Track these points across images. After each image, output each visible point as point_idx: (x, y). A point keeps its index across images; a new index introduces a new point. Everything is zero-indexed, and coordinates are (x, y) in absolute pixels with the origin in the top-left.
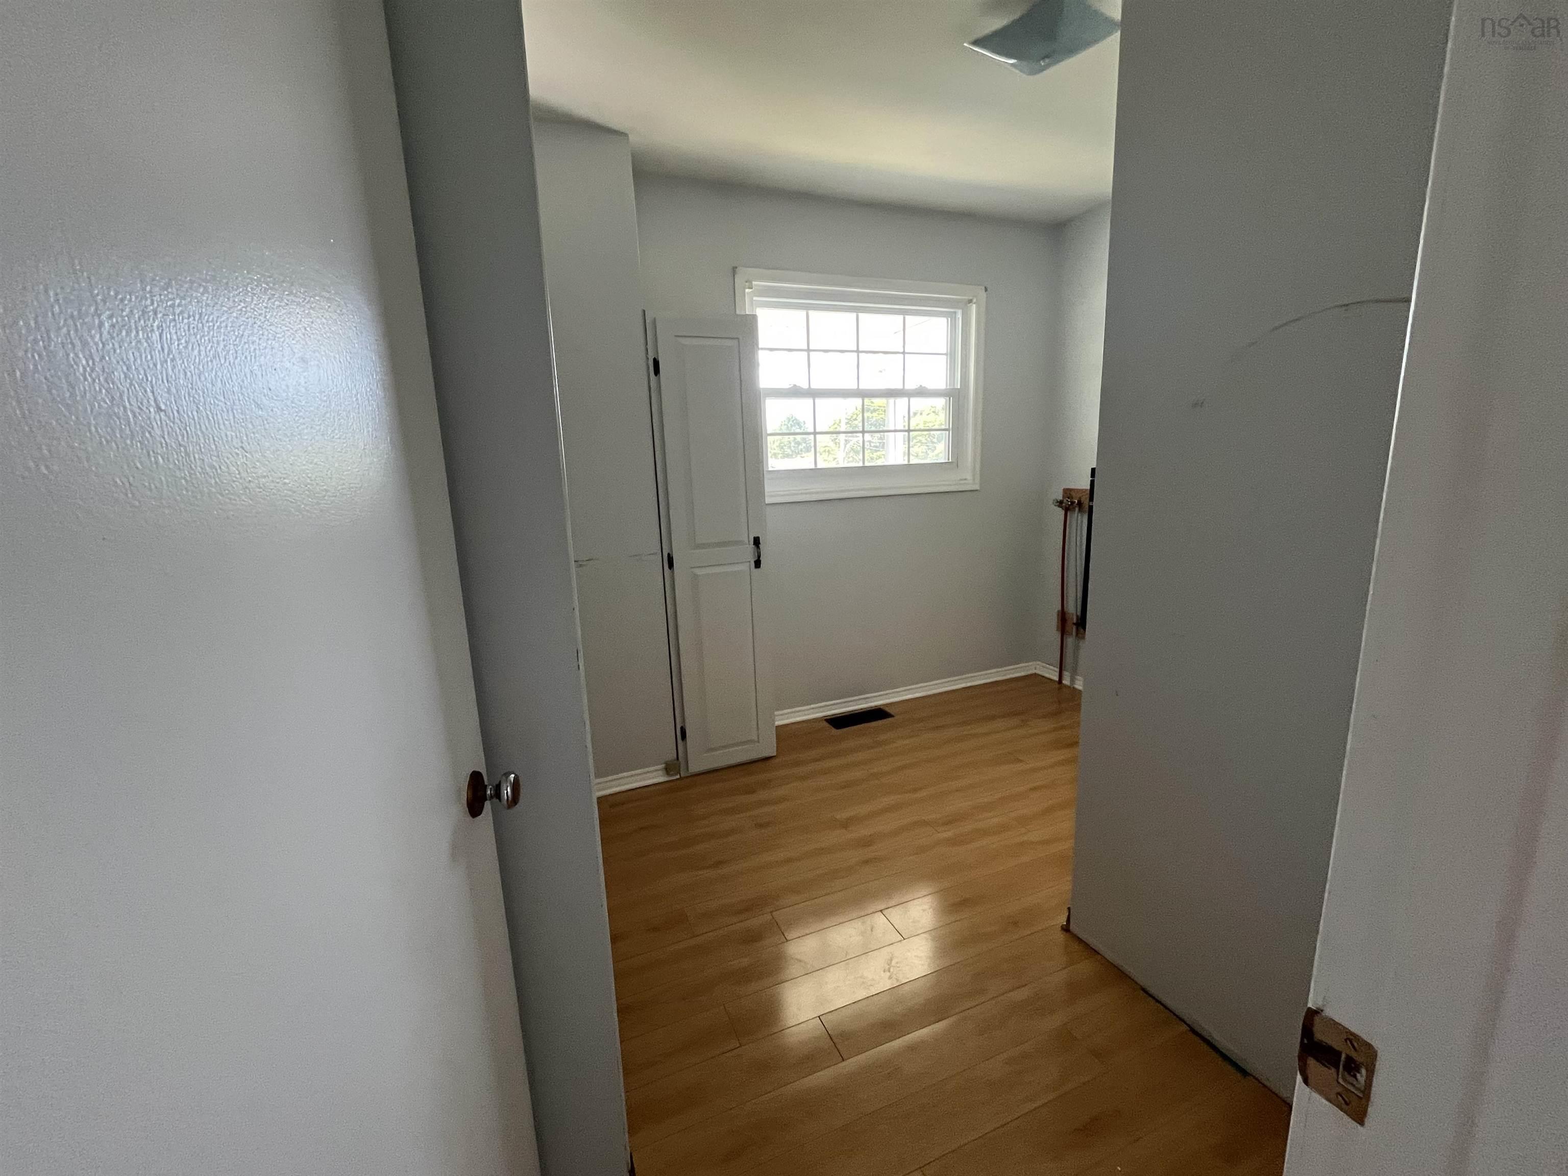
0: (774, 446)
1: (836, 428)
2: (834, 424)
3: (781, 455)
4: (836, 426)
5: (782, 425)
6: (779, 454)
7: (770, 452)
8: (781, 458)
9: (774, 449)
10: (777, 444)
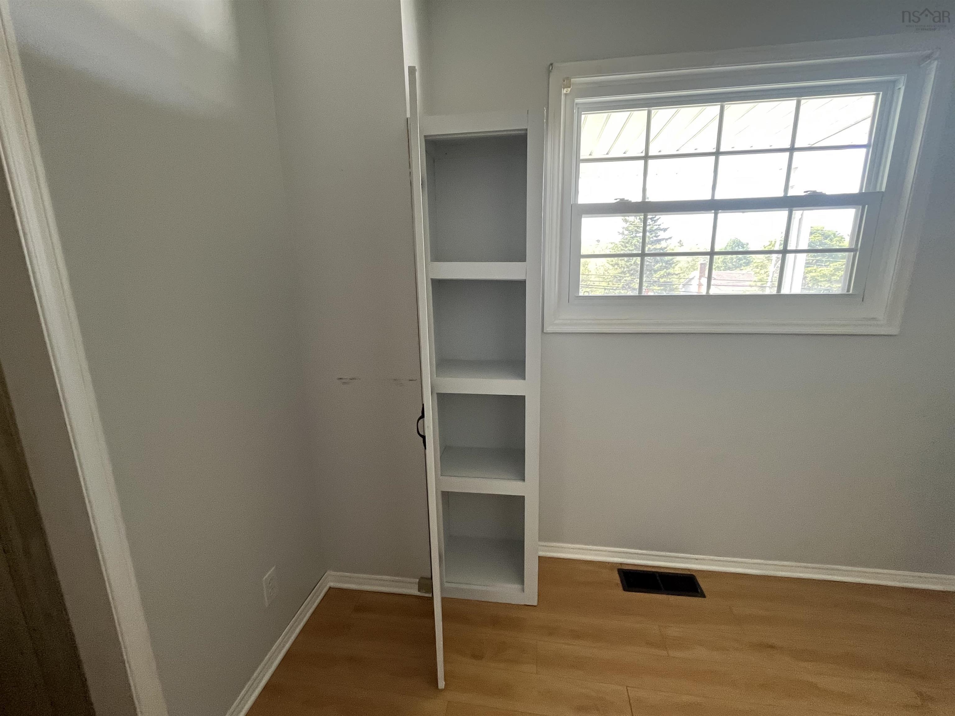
0: (719, 261)
1: (771, 248)
2: (770, 245)
3: (723, 268)
4: (771, 246)
5: (727, 246)
6: (722, 267)
7: (715, 266)
8: (723, 270)
9: (719, 263)
10: (721, 259)
